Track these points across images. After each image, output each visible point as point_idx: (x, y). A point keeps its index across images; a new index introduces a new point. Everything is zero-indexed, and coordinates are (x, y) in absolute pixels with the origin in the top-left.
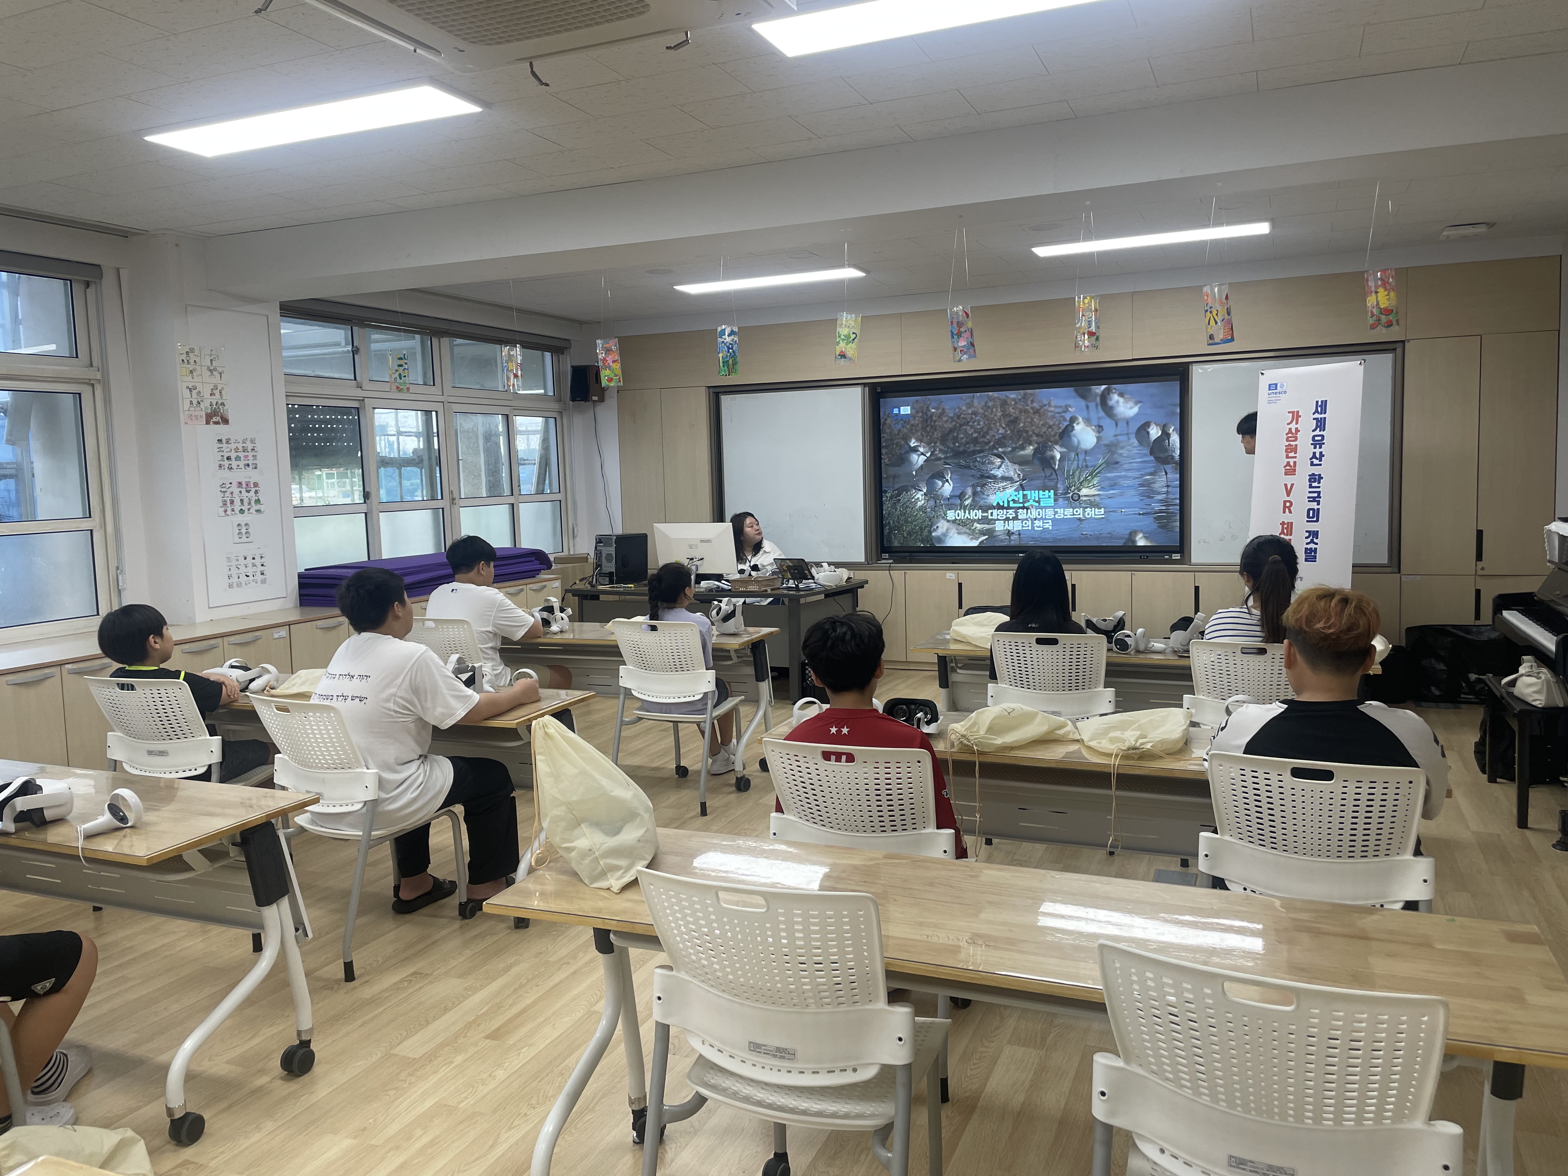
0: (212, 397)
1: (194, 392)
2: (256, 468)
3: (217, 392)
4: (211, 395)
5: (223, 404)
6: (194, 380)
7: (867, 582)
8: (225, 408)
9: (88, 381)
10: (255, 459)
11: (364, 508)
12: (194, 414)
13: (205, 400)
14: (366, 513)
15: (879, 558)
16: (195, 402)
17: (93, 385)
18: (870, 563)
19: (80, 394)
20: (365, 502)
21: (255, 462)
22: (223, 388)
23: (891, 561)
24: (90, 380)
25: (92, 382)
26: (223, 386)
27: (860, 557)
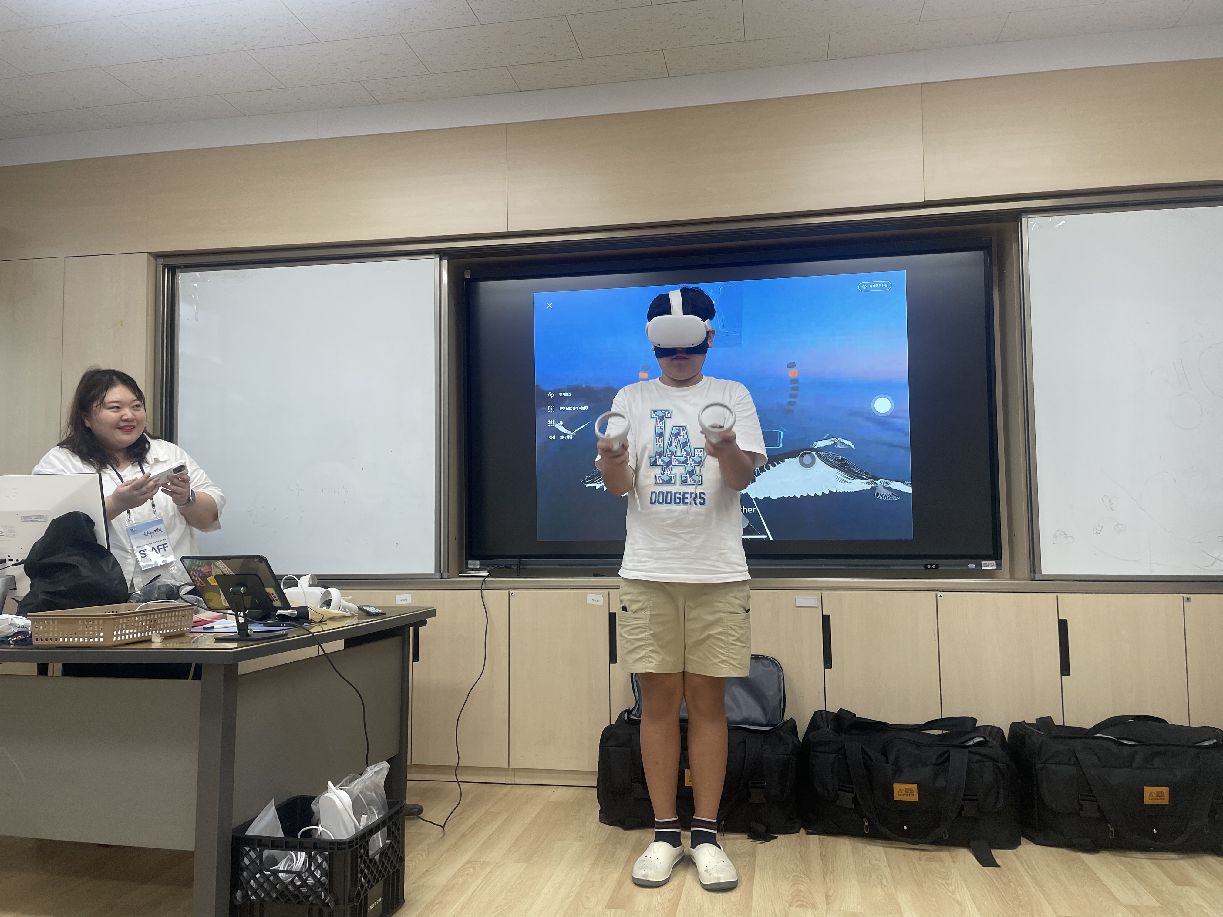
7: (432, 613)
15: (463, 568)
18: (445, 576)
23: (485, 573)
27: (428, 567)
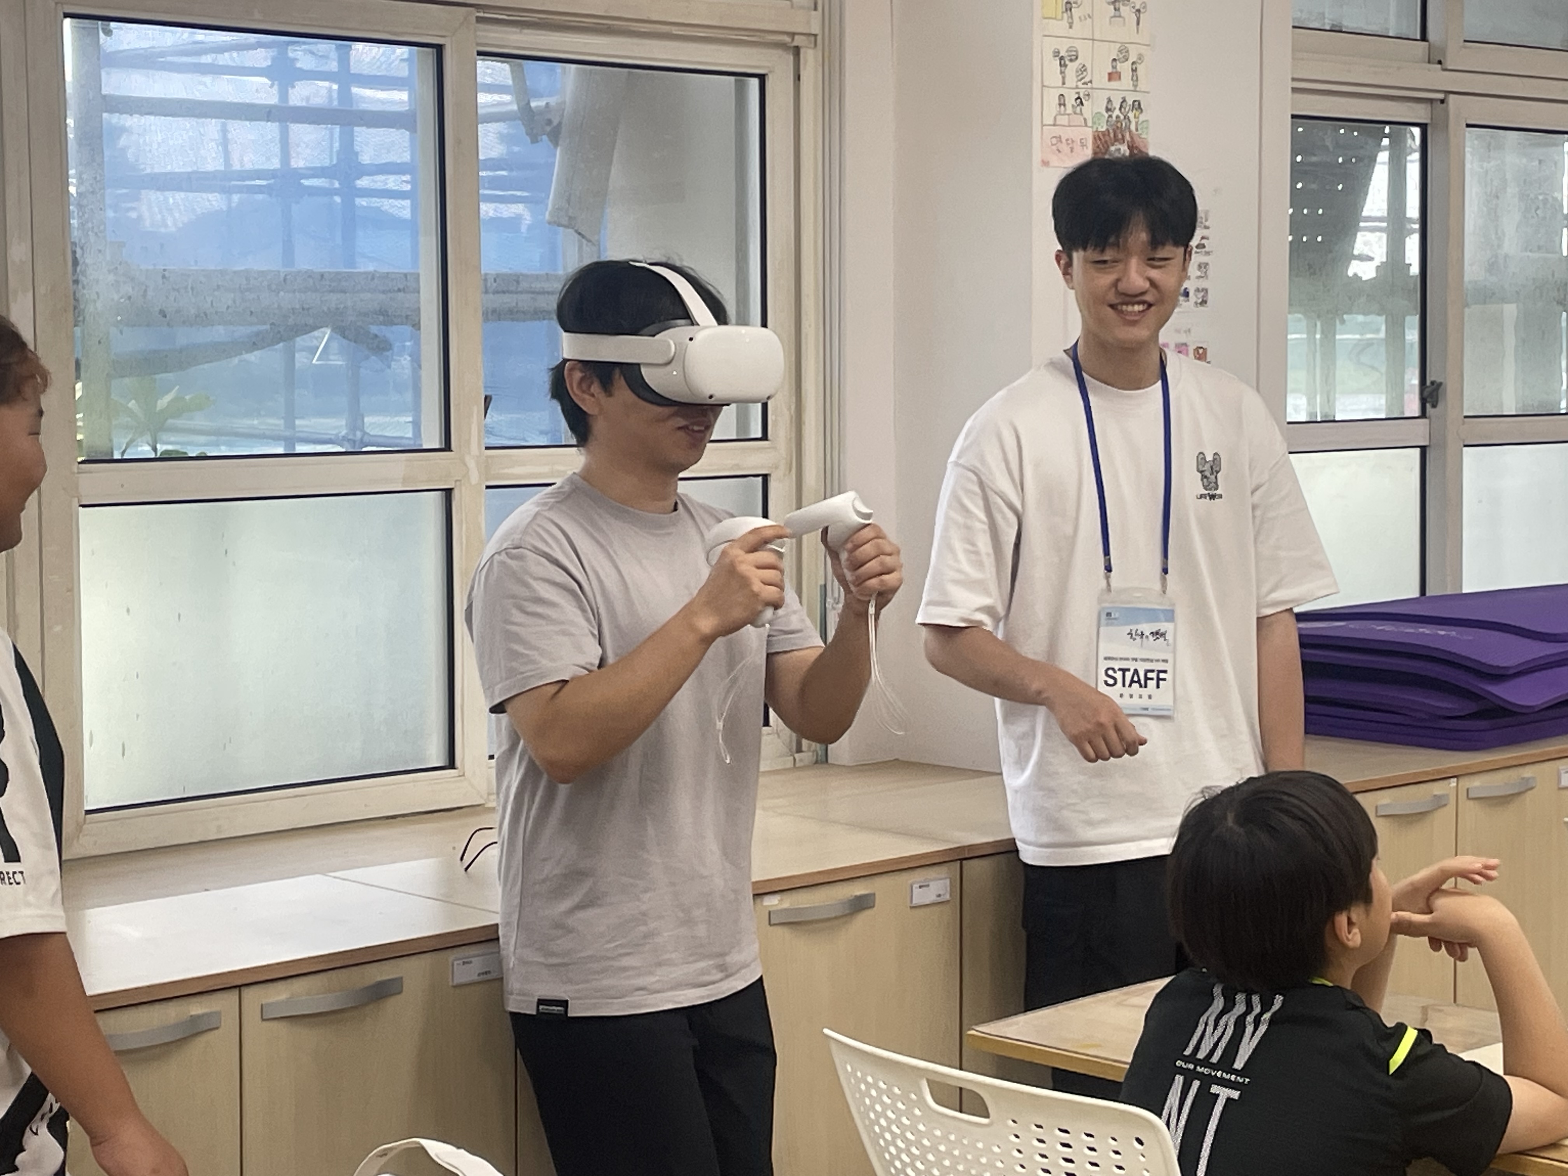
0: (1114, 84)
1: (1072, 67)
2: (1204, 302)
3: (1125, 68)
4: (1111, 77)
5: (1137, 106)
6: (1072, 33)
8: (1142, 117)
9: (787, 39)
10: (1204, 276)
11: (1420, 432)
12: (1067, 133)
13: (1094, 94)
14: (1423, 449)
16: (1070, 101)
17: (797, 51)
19: (762, 78)
20: (1423, 414)
21: (1202, 284)
22: (1140, 57)
24: (793, 35)
25: (799, 41)
26: (1143, 50)
